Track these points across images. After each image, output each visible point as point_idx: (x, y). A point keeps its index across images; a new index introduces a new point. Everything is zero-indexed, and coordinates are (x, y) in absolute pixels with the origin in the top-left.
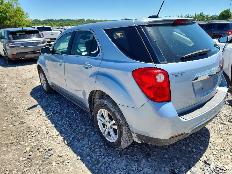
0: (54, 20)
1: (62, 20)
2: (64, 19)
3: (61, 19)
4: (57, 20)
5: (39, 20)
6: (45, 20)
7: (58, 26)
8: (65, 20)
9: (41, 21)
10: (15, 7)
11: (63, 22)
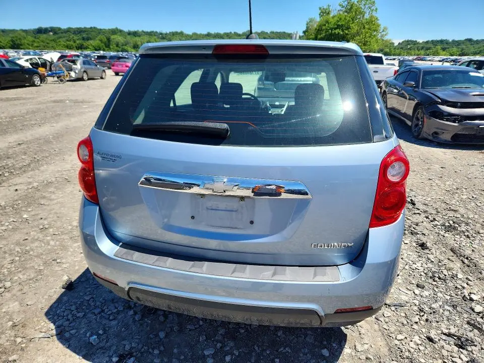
0: (450, 41)
1: (470, 40)
2: (475, 39)
3: (466, 40)
4: (457, 42)
5: (416, 41)
6: (427, 42)
7: (452, 55)
8: (477, 41)
9: (418, 43)
10: (367, 16)
11: (472, 44)
